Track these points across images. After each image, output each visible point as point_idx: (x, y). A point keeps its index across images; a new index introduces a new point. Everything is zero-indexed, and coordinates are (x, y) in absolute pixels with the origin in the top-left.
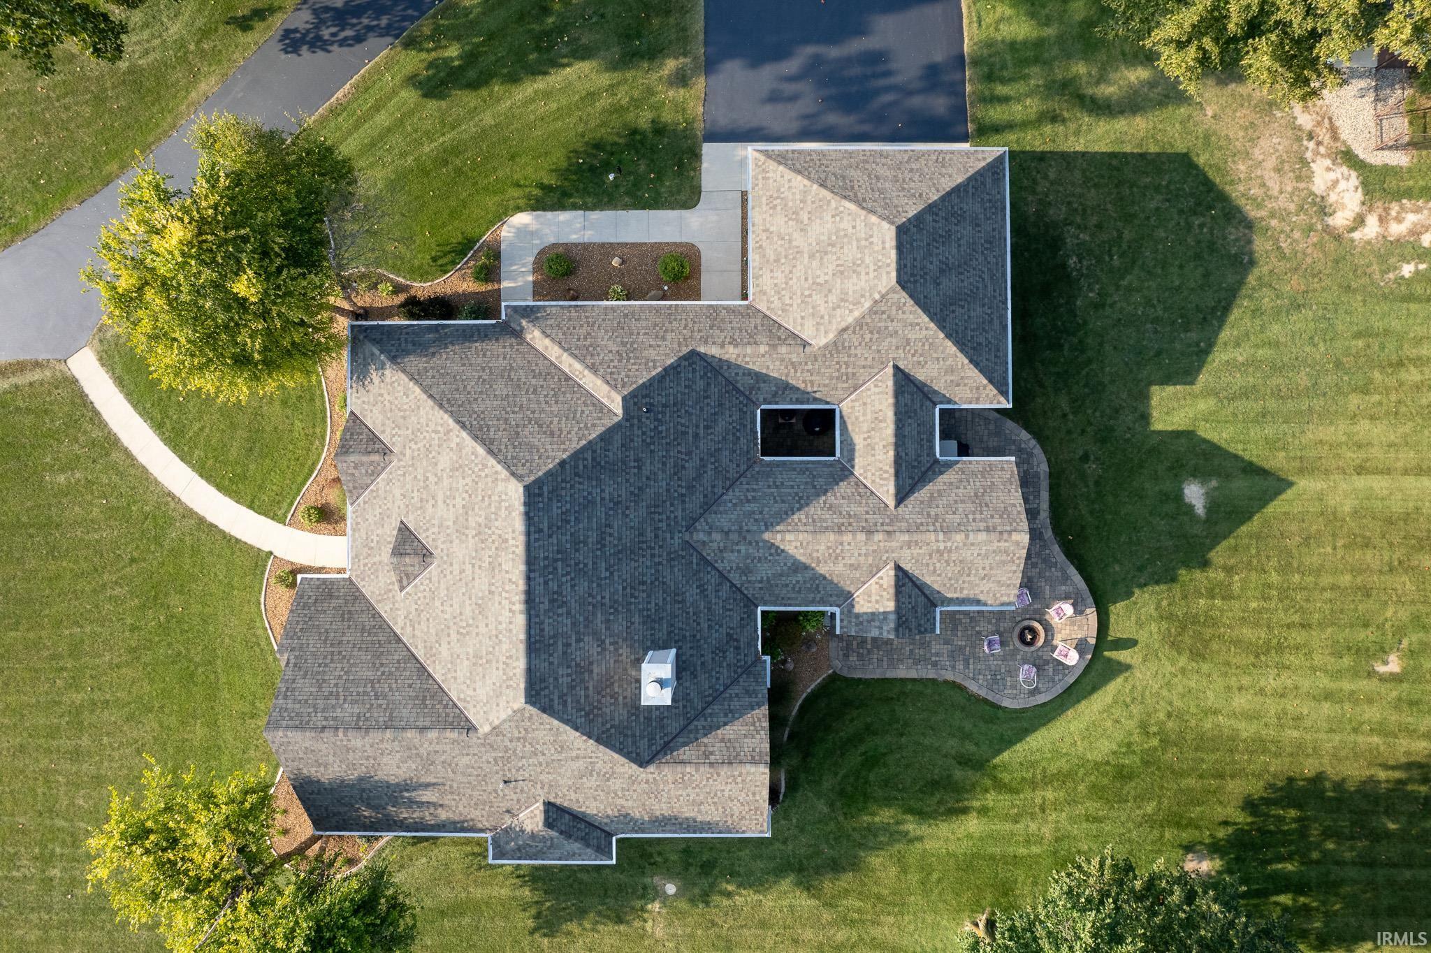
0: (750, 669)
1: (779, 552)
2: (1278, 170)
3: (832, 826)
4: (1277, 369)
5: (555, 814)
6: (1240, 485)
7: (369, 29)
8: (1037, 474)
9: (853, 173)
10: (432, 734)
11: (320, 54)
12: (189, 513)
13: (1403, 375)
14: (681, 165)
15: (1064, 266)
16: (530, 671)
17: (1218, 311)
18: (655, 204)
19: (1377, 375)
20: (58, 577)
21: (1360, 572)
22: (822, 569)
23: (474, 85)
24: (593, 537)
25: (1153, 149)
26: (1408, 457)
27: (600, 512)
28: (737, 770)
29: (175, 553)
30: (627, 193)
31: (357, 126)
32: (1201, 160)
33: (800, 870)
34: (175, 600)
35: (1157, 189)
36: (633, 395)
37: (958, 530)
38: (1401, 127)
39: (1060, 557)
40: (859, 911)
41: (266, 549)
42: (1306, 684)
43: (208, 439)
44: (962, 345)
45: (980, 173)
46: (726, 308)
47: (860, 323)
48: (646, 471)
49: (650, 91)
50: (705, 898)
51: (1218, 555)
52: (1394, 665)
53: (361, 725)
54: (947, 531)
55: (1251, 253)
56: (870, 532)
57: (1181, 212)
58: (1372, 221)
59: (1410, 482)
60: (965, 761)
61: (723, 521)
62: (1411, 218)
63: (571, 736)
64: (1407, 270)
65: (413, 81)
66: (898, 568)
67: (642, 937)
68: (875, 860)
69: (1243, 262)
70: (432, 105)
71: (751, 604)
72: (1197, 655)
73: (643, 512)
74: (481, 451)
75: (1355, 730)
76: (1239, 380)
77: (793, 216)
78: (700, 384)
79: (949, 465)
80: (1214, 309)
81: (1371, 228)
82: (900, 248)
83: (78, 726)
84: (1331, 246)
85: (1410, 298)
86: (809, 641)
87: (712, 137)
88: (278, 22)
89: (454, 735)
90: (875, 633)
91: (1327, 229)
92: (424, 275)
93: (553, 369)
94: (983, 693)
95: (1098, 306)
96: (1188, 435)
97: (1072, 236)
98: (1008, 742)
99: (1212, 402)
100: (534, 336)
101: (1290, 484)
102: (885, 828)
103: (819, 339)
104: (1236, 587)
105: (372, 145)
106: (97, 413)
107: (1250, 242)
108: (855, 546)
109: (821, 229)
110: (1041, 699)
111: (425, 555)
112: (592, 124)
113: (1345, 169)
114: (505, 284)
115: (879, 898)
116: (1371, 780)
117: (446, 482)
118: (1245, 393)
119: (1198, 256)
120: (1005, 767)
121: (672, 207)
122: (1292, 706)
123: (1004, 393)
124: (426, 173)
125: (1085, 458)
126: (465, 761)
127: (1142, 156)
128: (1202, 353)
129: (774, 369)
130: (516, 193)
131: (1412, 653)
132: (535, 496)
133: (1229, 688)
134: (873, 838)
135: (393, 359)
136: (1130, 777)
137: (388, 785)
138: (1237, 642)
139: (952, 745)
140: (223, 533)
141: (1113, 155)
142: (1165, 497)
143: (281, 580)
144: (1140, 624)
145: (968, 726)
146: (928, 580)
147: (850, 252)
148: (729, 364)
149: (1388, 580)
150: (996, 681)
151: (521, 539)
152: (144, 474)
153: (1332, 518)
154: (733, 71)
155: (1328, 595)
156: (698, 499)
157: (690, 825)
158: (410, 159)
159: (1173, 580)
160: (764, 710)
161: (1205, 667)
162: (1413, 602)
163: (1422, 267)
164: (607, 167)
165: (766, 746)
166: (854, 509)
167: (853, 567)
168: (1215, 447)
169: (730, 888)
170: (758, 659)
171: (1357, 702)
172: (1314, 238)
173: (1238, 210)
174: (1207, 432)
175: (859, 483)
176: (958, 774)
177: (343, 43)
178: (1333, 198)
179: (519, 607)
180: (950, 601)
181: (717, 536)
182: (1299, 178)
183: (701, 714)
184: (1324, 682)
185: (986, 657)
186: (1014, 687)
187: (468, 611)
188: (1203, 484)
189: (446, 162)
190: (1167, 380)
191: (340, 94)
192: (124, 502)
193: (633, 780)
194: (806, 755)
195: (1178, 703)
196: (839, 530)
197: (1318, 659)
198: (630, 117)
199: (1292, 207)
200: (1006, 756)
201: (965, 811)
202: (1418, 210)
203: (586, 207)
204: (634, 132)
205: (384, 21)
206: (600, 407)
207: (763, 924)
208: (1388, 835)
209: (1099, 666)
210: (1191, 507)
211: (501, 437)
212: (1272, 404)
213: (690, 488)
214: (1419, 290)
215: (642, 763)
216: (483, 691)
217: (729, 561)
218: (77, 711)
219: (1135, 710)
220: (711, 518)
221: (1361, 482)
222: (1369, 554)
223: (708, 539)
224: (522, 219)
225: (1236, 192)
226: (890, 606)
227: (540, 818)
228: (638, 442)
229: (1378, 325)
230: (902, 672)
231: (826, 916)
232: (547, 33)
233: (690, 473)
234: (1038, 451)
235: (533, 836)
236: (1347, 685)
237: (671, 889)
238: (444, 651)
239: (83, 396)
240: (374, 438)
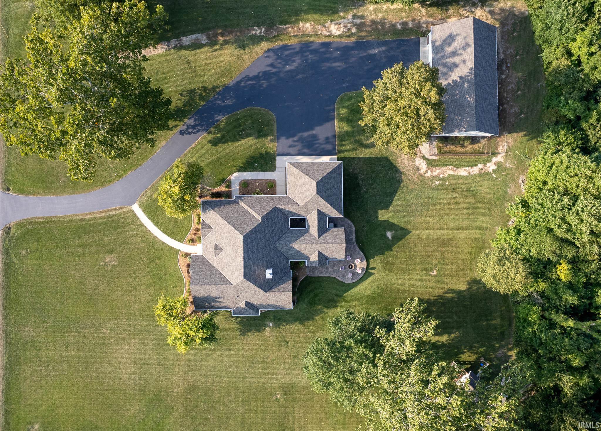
0: (288, 273)
1: (294, 248)
2: (408, 160)
3: (307, 310)
4: (408, 206)
5: (247, 304)
6: (400, 232)
7: (200, 130)
8: (352, 231)
9: (309, 168)
10: (224, 286)
11: (189, 135)
12: (161, 241)
13: (437, 207)
14: (272, 162)
15: (358, 183)
16: (244, 272)
17: (394, 193)
18: (266, 170)
19: (431, 207)
20: (131, 256)
21: (427, 252)
22: (303, 252)
23: (224, 143)
24: (256, 245)
25: (379, 156)
26: (438, 225)
27: (257, 241)
28: (285, 293)
29: (157, 250)
30: (260, 168)
31: (197, 152)
32: (390, 158)
33: (300, 320)
34: (157, 261)
35: (380, 165)
36: (263, 217)
37: (331, 243)
38: (435, 151)
39: (358, 249)
40: (314, 329)
41: (179, 249)
42: (415, 278)
43: (165, 224)
44: (331, 205)
45: (336, 168)
46: (282, 197)
47: (310, 201)
48: (266, 232)
49: (264, 144)
50: (279, 326)
51: (394, 248)
52: (435, 273)
53: (209, 284)
54: (328, 244)
55: (402, 179)
56: (312, 244)
57: (385, 170)
58: (429, 172)
59: (438, 231)
60: (337, 295)
61: (282, 242)
62: (438, 171)
63: (252, 285)
64: (437, 183)
65: (210, 142)
66: (319, 251)
67: (265, 336)
68: (317, 318)
69: (400, 181)
70: (215, 147)
71: (288, 259)
72: (390, 271)
73: (266, 240)
74: (233, 229)
75: (426, 288)
76: (399, 208)
77: (296, 178)
78: (277, 214)
79: (330, 229)
80: (393, 193)
81: (429, 174)
82: (317, 186)
83: (135, 289)
84: (420, 177)
85: (438, 189)
86: (301, 268)
87: (279, 155)
88: (179, 128)
89: (228, 286)
90: (314, 265)
91: (419, 174)
92: (214, 187)
93: (246, 211)
94: (341, 280)
95: (366, 192)
96: (387, 221)
97: (360, 177)
98: (346, 291)
99: (393, 213)
100: (242, 203)
101: (411, 232)
102: (319, 310)
103: (301, 204)
104: (399, 256)
105: (201, 157)
106: (139, 218)
107: (401, 177)
108: (309, 247)
109: (302, 181)
110: (354, 281)
111: (221, 250)
112: (252, 152)
113: (423, 160)
114: (232, 189)
115: (318, 327)
116: (429, 299)
117: (225, 235)
118: (400, 212)
119: (389, 180)
120: (346, 297)
121: (270, 171)
122: (412, 282)
123: (342, 214)
124: (214, 163)
125: (364, 227)
126: (229, 291)
127: (377, 158)
128: (390, 202)
129: (292, 210)
130: (235, 168)
131: (439, 270)
132: (245, 237)
133: (397, 279)
134: (317, 313)
135: (212, 209)
136: (375, 299)
137: (213, 297)
138: (399, 268)
139: (334, 292)
140: (169, 246)
141: (370, 158)
142: (382, 235)
143: (183, 256)
144: (377, 264)
145: (338, 287)
146: (325, 254)
147: (307, 187)
148: (283, 209)
149: (433, 254)
150: (343, 277)
151: (242, 246)
152: (150, 233)
153: (421, 239)
154: (283, 140)
155: (420, 257)
156: (277, 237)
157: (275, 306)
158: (210, 160)
159: (384, 254)
160: (291, 281)
161: (392, 274)
162: (439, 259)
163: (441, 182)
164: (255, 162)
165: (291, 288)
166: (309, 239)
167: (310, 251)
168: (393, 224)
169: (285, 324)
170: (289, 271)
171: (426, 281)
172: (416, 176)
173: (399, 170)
174: (391, 220)
175: (310, 234)
176: (336, 298)
177: (194, 133)
178: (420, 167)
179: (242, 259)
180: (331, 258)
181: (281, 245)
182: (412, 162)
183: (278, 282)
184: (419, 277)
185: (341, 272)
186: (348, 278)
187: (231, 261)
188: (391, 232)
189: (218, 161)
190: (382, 208)
191: (193, 145)
192: (145, 239)
193: (264, 295)
194: (301, 294)
195: (386, 282)
196: (306, 244)
197: (417, 272)
198: (260, 150)
199: (411, 169)
200: (346, 294)
201: (337, 306)
202: (439, 169)
203: (250, 171)
204: (261, 154)
205: (203, 128)
206: (257, 219)
207: (292, 333)
208: (434, 311)
209: (367, 274)
210: (388, 238)
211: (237, 226)
212: (407, 214)
213: (275, 235)
214: (440, 187)
215: (266, 292)
216: (234, 277)
217: (283, 250)
218: (135, 287)
219: (376, 283)
220: (280, 241)
221: (427, 231)
222: (429, 248)
223: (279, 246)
224: (236, 174)
225: (398, 166)
226: (317, 259)
227: (244, 304)
228: (264, 226)
229: (431, 195)
230: (322, 275)
231: (306, 331)
232: (241, 131)
233: (275, 232)
234: (353, 225)
235: (243, 308)
236: (424, 278)
237: (271, 324)
238: (225, 269)
239: (135, 215)
240: (208, 225)
